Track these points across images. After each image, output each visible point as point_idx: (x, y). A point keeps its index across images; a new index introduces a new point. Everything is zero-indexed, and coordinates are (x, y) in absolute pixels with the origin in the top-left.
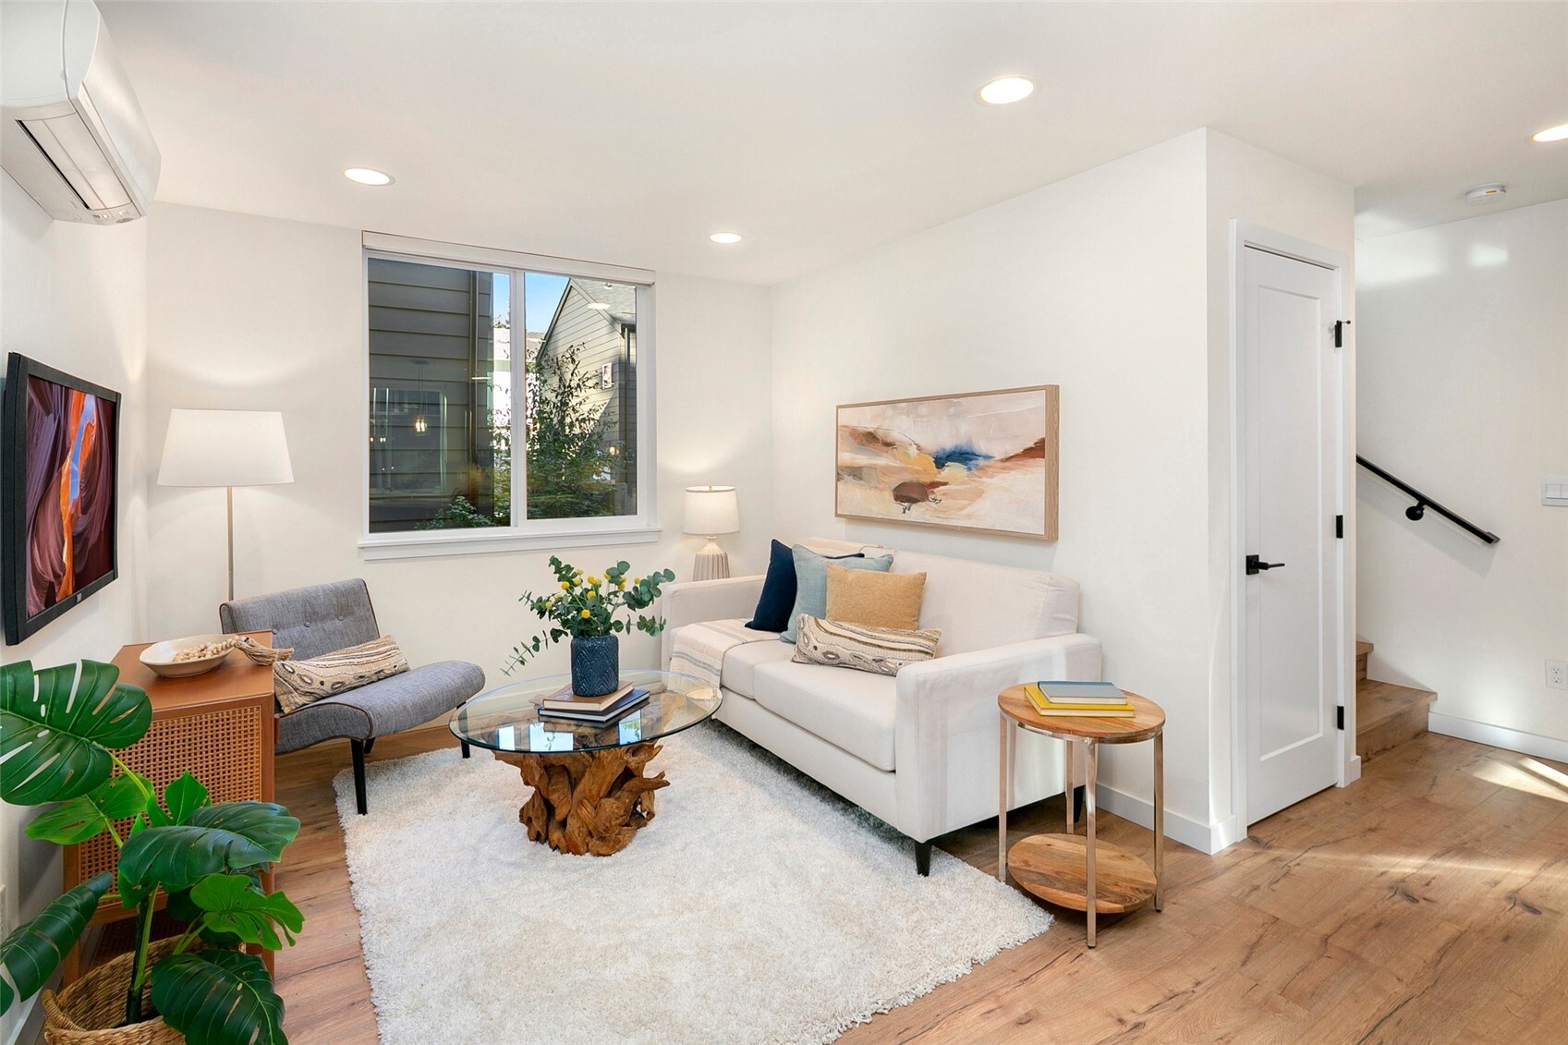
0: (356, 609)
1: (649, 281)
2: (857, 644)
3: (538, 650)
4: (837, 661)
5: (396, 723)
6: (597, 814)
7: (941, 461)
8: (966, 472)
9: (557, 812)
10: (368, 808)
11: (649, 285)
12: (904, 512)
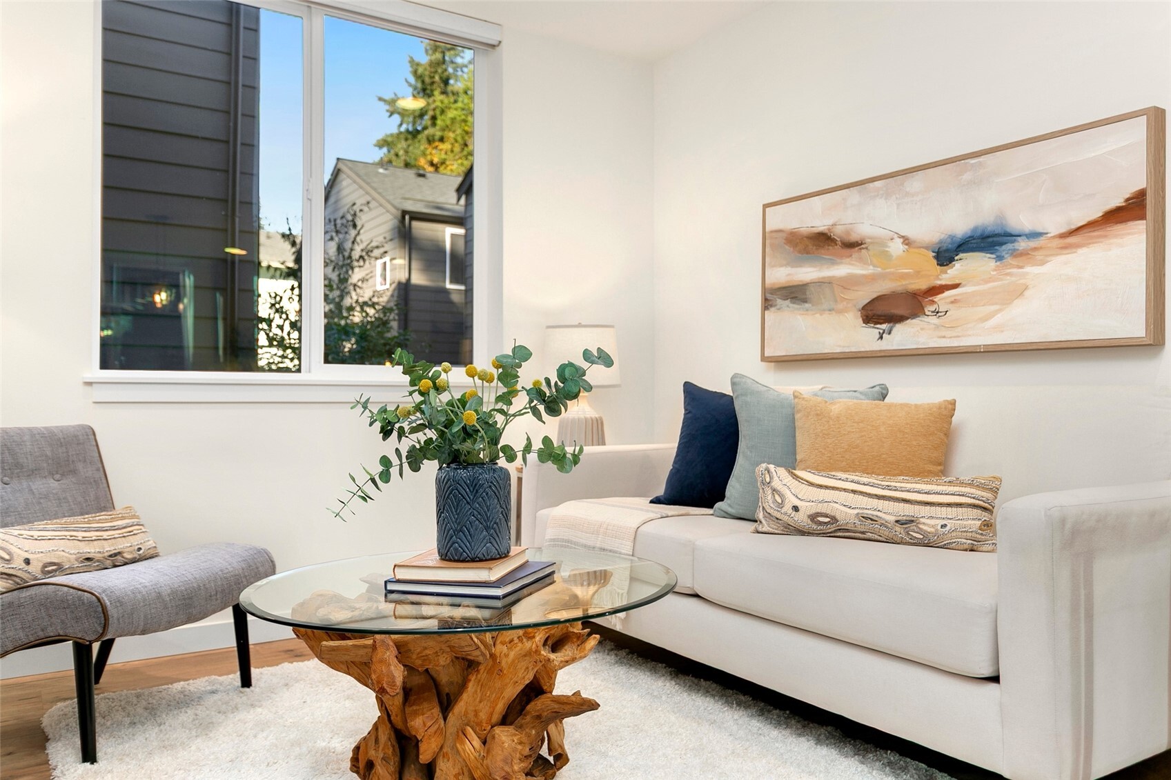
0: (80, 466)
1: (489, 36)
2: (866, 499)
3: (387, 481)
4: (832, 528)
5: (145, 616)
6: (488, 752)
7: (945, 256)
8: (993, 264)
9: (423, 747)
10: (99, 754)
11: (493, 46)
12: (881, 338)
